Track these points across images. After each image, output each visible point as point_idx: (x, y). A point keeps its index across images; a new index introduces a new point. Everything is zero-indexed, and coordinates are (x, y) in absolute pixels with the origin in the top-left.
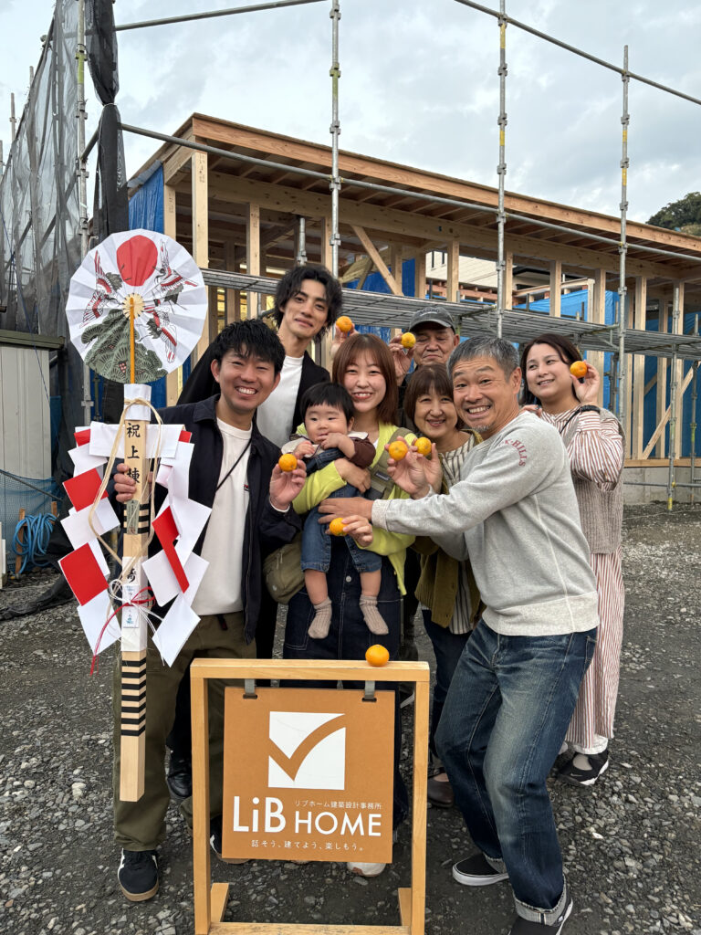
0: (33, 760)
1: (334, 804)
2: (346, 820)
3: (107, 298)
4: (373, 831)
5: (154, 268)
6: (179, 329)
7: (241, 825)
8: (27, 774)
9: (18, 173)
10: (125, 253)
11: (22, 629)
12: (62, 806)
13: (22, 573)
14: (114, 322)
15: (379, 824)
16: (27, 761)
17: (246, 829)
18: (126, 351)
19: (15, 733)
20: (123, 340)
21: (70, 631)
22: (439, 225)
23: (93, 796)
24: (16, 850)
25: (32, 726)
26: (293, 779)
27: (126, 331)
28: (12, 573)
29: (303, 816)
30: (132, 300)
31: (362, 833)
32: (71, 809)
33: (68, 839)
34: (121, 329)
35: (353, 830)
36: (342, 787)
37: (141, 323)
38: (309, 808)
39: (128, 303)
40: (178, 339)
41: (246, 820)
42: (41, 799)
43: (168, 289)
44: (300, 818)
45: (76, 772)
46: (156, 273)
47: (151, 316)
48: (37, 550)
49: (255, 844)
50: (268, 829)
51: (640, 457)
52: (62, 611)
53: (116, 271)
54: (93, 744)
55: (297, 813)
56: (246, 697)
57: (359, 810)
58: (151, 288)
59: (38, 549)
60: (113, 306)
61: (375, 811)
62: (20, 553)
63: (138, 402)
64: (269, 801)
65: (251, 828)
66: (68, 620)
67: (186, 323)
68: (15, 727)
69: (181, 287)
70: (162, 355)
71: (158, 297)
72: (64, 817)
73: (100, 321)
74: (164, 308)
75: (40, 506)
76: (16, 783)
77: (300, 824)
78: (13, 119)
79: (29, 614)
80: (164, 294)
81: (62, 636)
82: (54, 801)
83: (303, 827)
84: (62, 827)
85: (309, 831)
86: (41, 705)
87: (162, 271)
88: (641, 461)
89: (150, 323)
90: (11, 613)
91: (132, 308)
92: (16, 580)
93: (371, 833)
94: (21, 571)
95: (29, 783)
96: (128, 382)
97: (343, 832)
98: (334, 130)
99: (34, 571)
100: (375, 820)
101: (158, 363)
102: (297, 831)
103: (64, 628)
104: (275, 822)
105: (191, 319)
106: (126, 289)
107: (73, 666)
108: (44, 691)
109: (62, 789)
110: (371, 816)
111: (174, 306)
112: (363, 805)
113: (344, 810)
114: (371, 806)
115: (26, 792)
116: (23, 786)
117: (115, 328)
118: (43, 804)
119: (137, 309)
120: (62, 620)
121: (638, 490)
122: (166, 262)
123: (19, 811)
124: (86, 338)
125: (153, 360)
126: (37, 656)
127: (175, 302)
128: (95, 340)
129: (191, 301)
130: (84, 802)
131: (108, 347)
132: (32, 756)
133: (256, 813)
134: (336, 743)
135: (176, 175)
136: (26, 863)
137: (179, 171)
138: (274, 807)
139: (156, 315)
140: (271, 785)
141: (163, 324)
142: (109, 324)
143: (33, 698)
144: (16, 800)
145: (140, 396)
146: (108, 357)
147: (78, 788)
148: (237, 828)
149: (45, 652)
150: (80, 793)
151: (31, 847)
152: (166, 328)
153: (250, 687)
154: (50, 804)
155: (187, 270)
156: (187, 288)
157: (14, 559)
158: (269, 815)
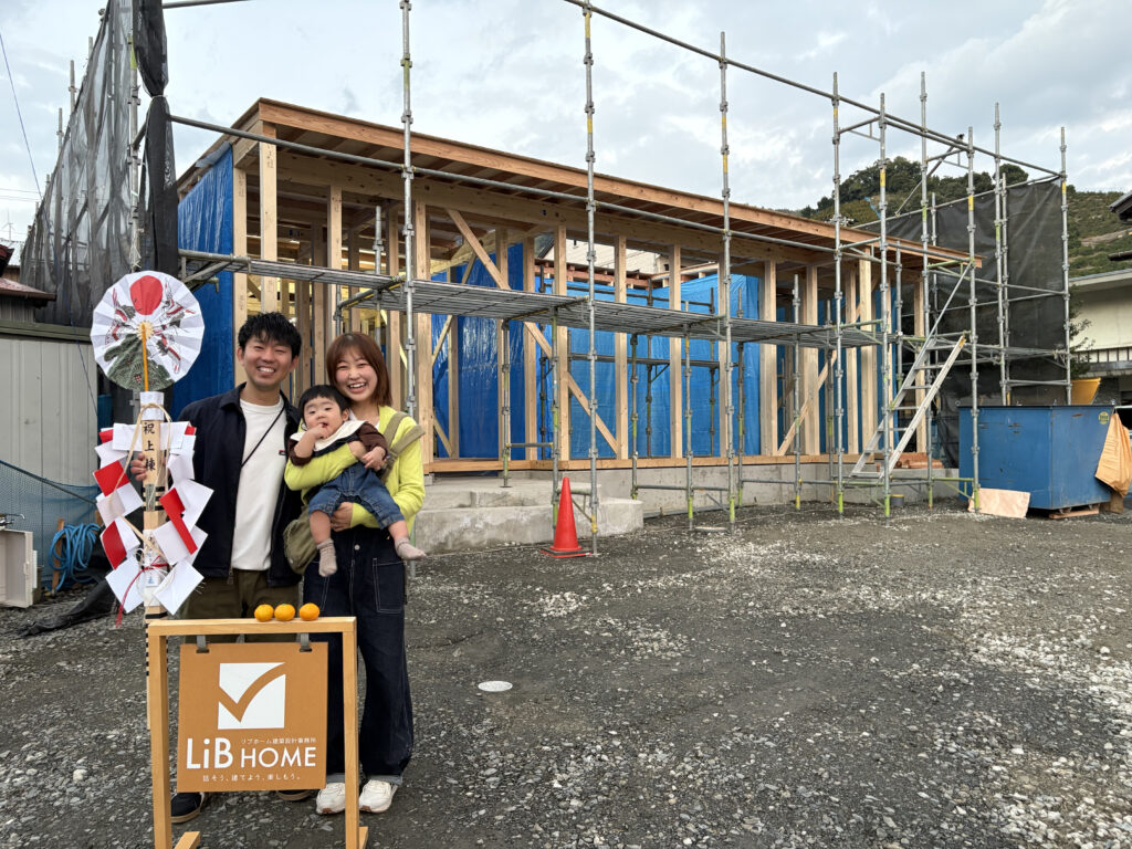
0: (40, 754)
1: (275, 741)
2: (286, 753)
3: (123, 325)
4: (309, 762)
5: (160, 300)
6: (182, 347)
7: (193, 763)
8: (31, 764)
9: (76, 149)
10: (136, 290)
11: (49, 643)
12: (61, 787)
13: (59, 591)
14: (130, 344)
15: (313, 756)
16: (33, 755)
17: (198, 766)
18: (140, 366)
19: (25, 733)
20: (138, 358)
21: (100, 644)
22: (543, 208)
23: (92, 780)
24: (8, 823)
25: (43, 726)
26: (240, 720)
27: (140, 350)
28: (46, 589)
29: (249, 753)
30: (143, 327)
31: (300, 764)
32: (68, 790)
33: (61, 812)
34: (136, 349)
35: (291, 762)
36: (282, 725)
37: (152, 344)
38: (253, 745)
39: (140, 328)
40: (181, 355)
41: (198, 758)
42: (41, 783)
43: (172, 316)
44: (246, 754)
45: (80, 761)
46: (162, 304)
47: (160, 338)
48: (78, 565)
49: (206, 778)
50: (218, 765)
51: (775, 452)
52: (94, 623)
53: (130, 304)
54: (101, 739)
55: (243, 750)
56: (198, 652)
57: (297, 744)
58: (159, 316)
59: (78, 563)
60: (129, 331)
61: (310, 745)
62: (59, 568)
63: (151, 406)
64: (218, 741)
65: (202, 766)
66: (100, 633)
67: (187, 342)
68: (25, 728)
69: (183, 315)
70: (169, 368)
71: (164, 323)
72: (61, 796)
73: (118, 343)
74: (170, 331)
75: (84, 516)
76: (18, 772)
77: (246, 760)
78: (72, 88)
79: (58, 628)
80: (170, 320)
81: (92, 648)
82: (53, 784)
83: (248, 762)
84: (57, 804)
85: (254, 765)
86: (56, 709)
87: (168, 302)
88: (776, 458)
89: (159, 343)
90: (39, 628)
91: (144, 333)
92: (51, 597)
93: (307, 764)
94: (58, 588)
95: (32, 771)
96: (143, 390)
97: (283, 765)
98: (407, 119)
99: (74, 587)
100: (310, 752)
101: (167, 374)
102: (243, 766)
103: (95, 641)
104: (224, 759)
105: (191, 339)
106: (139, 318)
107: (96, 675)
108: (62, 697)
109: (63, 775)
110: (307, 749)
111: (179, 330)
112: (300, 741)
113: (284, 745)
114: (307, 740)
115: (27, 778)
116: (25, 774)
117: (131, 348)
118: (42, 788)
119: (148, 333)
120: (95, 633)
121: (774, 489)
122: (170, 296)
123: (17, 792)
124: (108, 357)
125: (163, 372)
126: (59, 667)
127: (178, 326)
128: (116, 358)
129: (191, 325)
130: (83, 784)
131: (126, 363)
132: (38, 751)
133: (207, 752)
134: (277, 688)
135: (245, 158)
136: (16, 831)
137: (248, 154)
138: (223, 746)
139: (163, 337)
140: (220, 727)
141: (169, 344)
142: (126, 345)
143: (49, 704)
144: (15, 785)
145: (153, 401)
146: (125, 372)
147: (78, 774)
148: (190, 765)
149: (69, 663)
150: (80, 777)
151: (23, 820)
152: (172, 347)
153: (202, 642)
154: (49, 787)
155: (186, 302)
156: (187, 315)
157: (51, 575)
158: (218, 752)
